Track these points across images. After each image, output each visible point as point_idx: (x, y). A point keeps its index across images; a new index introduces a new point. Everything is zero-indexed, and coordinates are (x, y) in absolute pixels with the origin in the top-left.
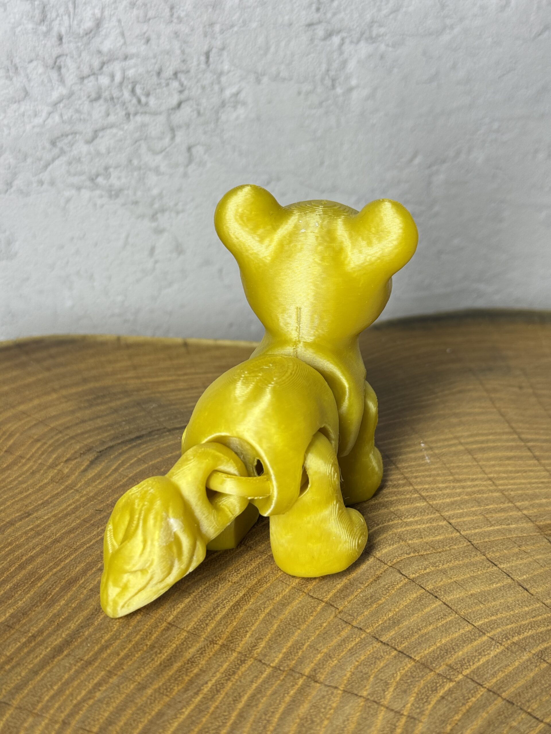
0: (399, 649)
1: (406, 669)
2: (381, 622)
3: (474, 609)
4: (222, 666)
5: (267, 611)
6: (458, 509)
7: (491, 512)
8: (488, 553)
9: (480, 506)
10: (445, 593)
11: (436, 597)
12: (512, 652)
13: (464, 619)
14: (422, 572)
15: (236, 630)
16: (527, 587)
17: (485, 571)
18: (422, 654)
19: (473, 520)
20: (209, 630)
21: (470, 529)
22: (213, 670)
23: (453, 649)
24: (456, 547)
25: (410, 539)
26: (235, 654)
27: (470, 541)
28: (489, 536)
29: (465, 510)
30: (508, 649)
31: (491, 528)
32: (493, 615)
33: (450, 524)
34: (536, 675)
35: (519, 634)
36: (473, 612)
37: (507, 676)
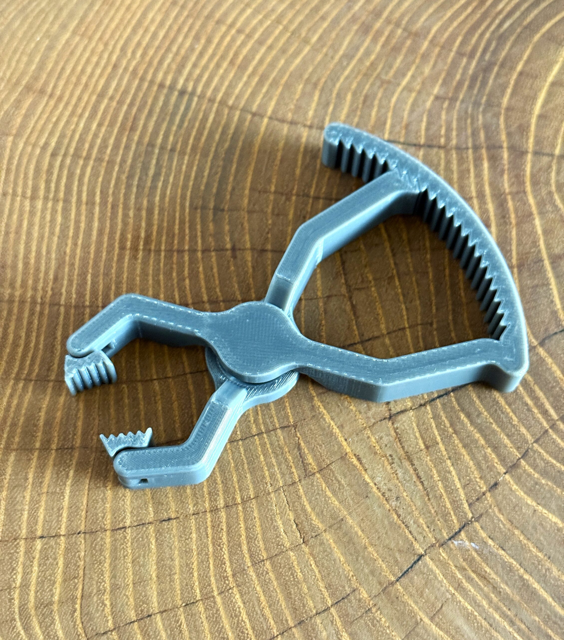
3: (178, 587)
6: (22, 514)
7: (41, 483)
8: (105, 525)
9: (25, 488)
10: (148, 604)
11: (149, 616)
12: (244, 584)
13: (187, 605)
14: (108, 610)
16: (165, 516)
17: (129, 544)
19: (46, 509)
21: (59, 522)
24: (83, 554)
25: (52, 596)
27: (79, 533)
28: (79, 508)
29: (27, 507)
30: (238, 586)
31: (67, 498)
32: (192, 573)
33: (42, 537)
34: (277, 579)
35: (225, 564)
36: (181, 590)
37: (270, 607)
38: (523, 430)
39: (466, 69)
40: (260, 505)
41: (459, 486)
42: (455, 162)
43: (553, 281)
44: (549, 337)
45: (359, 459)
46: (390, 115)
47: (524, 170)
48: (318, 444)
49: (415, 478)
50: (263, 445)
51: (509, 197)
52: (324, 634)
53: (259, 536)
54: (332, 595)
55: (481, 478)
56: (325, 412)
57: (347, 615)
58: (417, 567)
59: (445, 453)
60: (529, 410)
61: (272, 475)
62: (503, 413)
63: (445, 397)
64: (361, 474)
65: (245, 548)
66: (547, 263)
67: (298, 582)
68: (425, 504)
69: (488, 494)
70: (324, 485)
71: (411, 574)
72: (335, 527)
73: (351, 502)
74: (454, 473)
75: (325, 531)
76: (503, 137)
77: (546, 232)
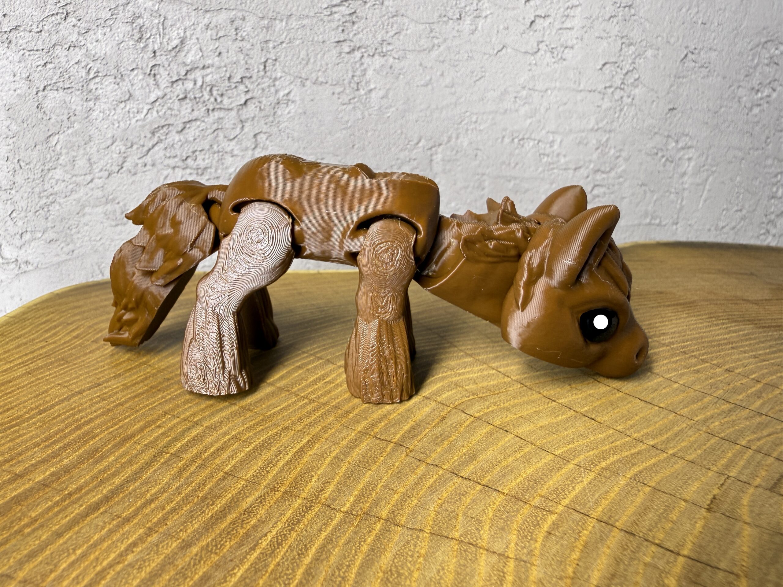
15: (301, 476)
22: (273, 521)
26: (299, 501)
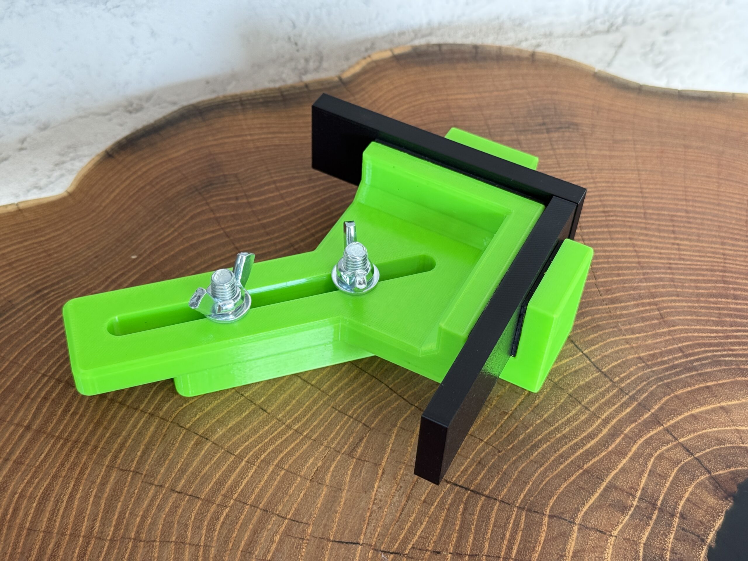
0: (190, 493)
1: (197, 508)
2: (173, 475)
3: (233, 441)
4: (75, 552)
5: (94, 493)
10: (212, 433)
11: (207, 439)
12: (262, 469)
13: (227, 451)
14: (194, 419)
16: (265, 408)
18: (205, 492)
20: (57, 525)
23: (225, 480)
30: (258, 467)
32: (246, 441)
34: (279, 482)
35: (265, 452)
36: (233, 443)
37: (261, 490)
38: (487, 544)
39: (676, 359)
40: (312, 445)
41: (418, 534)
42: (611, 394)
43: (596, 495)
44: (559, 518)
45: (383, 473)
46: (601, 344)
47: (649, 432)
48: (372, 448)
49: (400, 508)
50: (346, 423)
51: (622, 436)
52: (270, 526)
53: (294, 457)
54: (294, 514)
55: (434, 542)
56: (394, 437)
57: (290, 530)
58: (350, 546)
59: (430, 513)
60: (502, 539)
61: (334, 438)
62: (486, 526)
63: (464, 490)
64: (376, 480)
65: (282, 455)
66: (604, 484)
67: (286, 494)
68: (391, 525)
69: (429, 553)
70: (352, 467)
71: (343, 546)
72: (334, 489)
73: (355, 486)
74: (423, 526)
75: (327, 486)
76: (656, 407)
77: (623, 470)
